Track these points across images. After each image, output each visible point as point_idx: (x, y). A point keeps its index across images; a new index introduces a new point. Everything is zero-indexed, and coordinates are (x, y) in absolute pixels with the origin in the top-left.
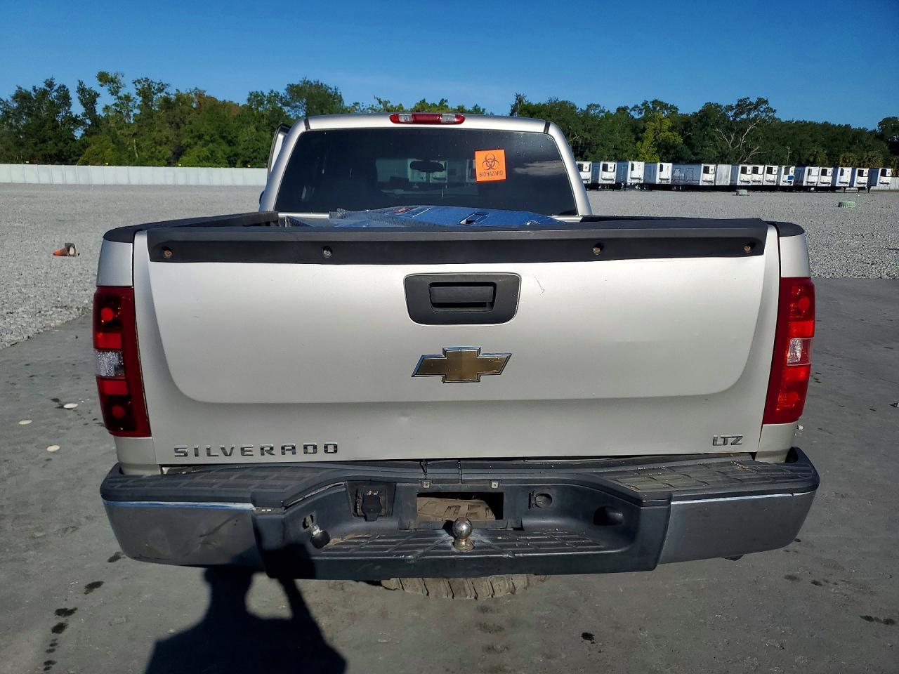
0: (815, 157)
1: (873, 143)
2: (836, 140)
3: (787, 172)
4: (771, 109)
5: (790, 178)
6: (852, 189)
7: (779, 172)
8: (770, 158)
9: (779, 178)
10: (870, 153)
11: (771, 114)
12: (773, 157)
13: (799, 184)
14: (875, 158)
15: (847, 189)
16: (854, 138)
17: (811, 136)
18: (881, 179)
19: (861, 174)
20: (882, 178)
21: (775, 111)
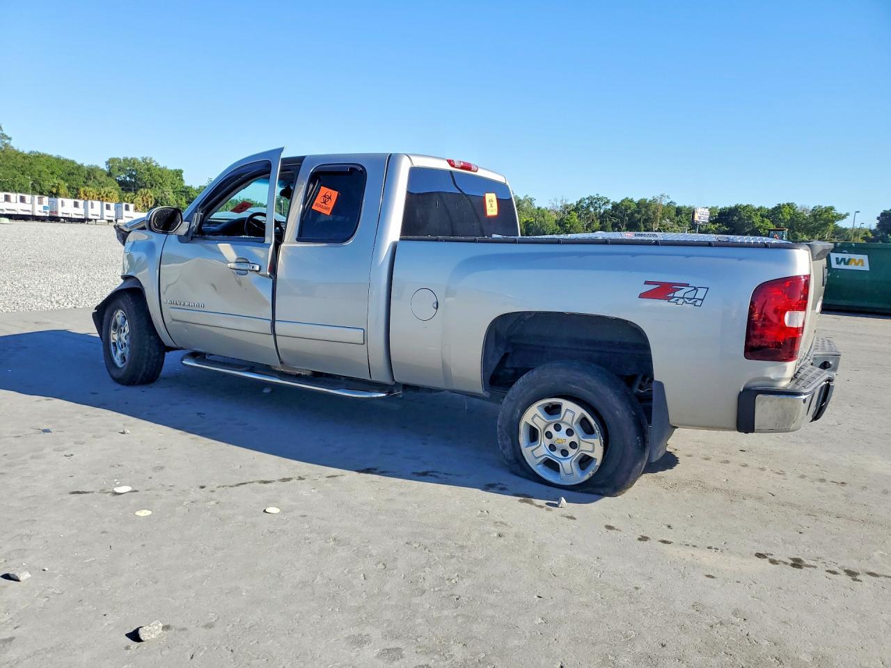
0: (58, 189)
1: (106, 180)
2: (73, 174)
3: (40, 203)
4: (5, 136)
5: (45, 208)
6: (102, 221)
7: (32, 202)
8: (14, 186)
9: (33, 207)
10: (106, 189)
11: (7, 141)
12: (17, 185)
13: (55, 215)
14: (111, 194)
15: (98, 221)
16: (89, 174)
17: (48, 167)
18: (125, 213)
19: (108, 207)
20: (127, 212)
21: (10, 139)
